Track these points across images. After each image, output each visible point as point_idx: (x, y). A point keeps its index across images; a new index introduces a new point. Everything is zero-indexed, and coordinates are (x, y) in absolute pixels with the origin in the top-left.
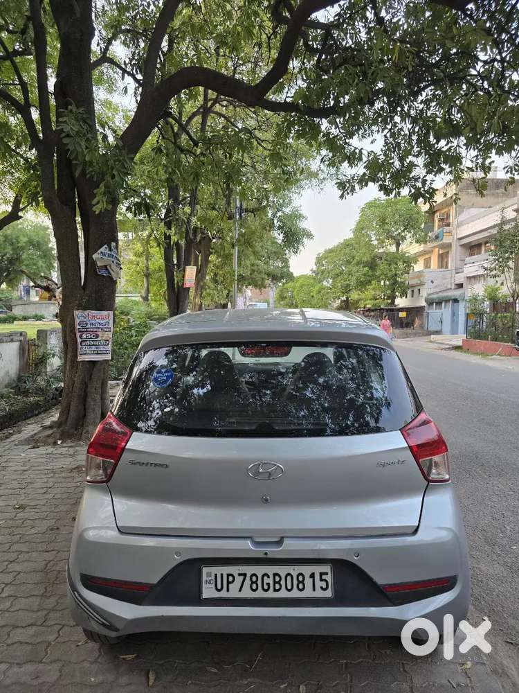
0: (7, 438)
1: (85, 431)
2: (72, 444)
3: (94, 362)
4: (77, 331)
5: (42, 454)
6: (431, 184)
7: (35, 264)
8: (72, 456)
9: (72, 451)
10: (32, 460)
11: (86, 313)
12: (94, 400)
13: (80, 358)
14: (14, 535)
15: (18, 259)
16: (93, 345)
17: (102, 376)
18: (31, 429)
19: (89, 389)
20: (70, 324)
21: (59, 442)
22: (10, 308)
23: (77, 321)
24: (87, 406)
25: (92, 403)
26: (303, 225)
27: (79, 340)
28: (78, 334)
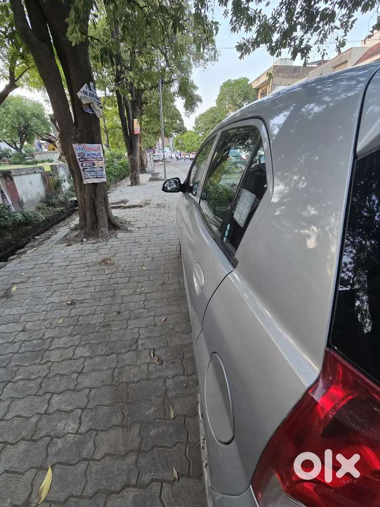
0: (49, 238)
1: (100, 231)
2: (94, 241)
3: (96, 184)
4: (78, 161)
5: (76, 251)
6: (308, 42)
7: (39, 129)
8: (97, 250)
9: (96, 246)
10: (70, 256)
11: (82, 145)
12: (101, 210)
13: (85, 182)
14: (74, 336)
15: (29, 126)
16: (92, 171)
17: (103, 194)
18: (63, 230)
19: (96, 204)
20: (71, 155)
21: (85, 240)
22: (33, 156)
23: (77, 153)
24: (97, 215)
25: (101, 213)
26: (196, 93)
27: (81, 168)
28: (80, 163)
